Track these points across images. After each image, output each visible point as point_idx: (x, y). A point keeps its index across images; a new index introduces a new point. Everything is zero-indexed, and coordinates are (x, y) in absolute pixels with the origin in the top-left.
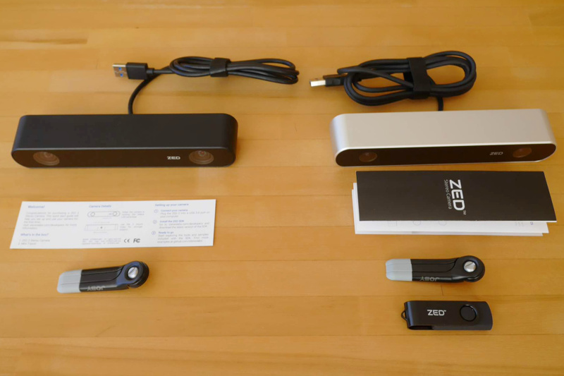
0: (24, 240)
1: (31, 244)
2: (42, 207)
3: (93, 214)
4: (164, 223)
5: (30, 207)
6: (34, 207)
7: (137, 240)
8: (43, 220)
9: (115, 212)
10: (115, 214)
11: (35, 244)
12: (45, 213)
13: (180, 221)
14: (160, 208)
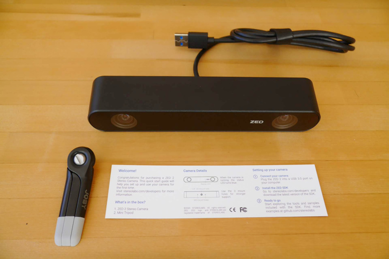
0: (120, 209)
1: (128, 213)
2: (134, 171)
3: (189, 180)
4: (267, 190)
5: (120, 171)
6: (125, 171)
7: (243, 209)
8: (137, 185)
9: (213, 177)
10: (213, 179)
11: (132, 213)
12: (138, 178)
13: (284, 188)
14: (259, 173)
